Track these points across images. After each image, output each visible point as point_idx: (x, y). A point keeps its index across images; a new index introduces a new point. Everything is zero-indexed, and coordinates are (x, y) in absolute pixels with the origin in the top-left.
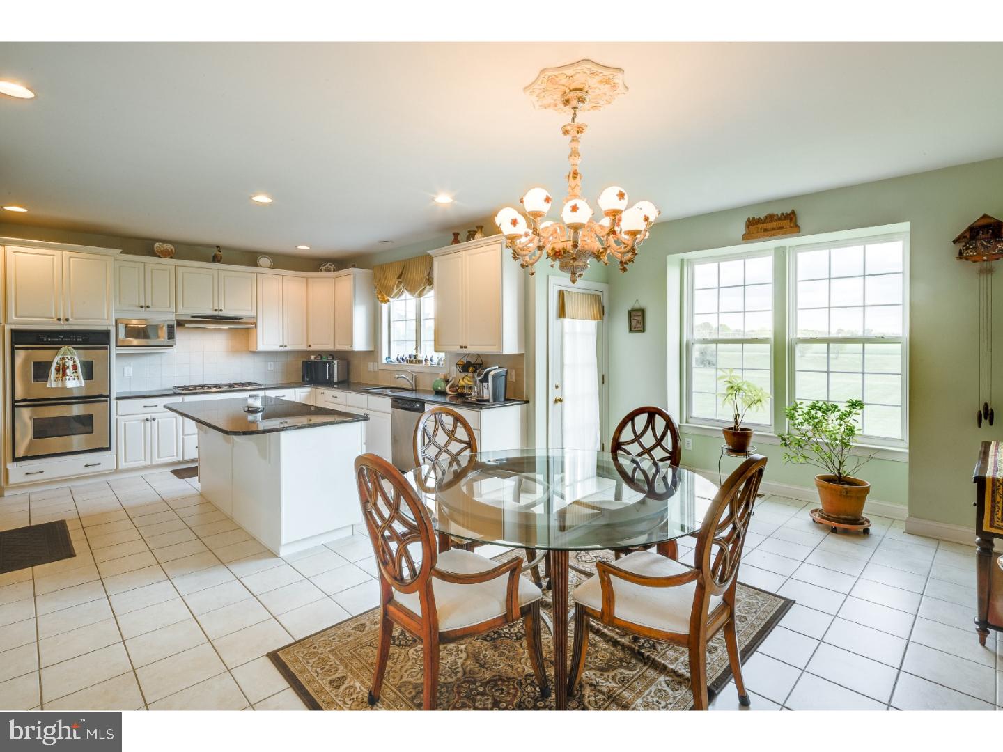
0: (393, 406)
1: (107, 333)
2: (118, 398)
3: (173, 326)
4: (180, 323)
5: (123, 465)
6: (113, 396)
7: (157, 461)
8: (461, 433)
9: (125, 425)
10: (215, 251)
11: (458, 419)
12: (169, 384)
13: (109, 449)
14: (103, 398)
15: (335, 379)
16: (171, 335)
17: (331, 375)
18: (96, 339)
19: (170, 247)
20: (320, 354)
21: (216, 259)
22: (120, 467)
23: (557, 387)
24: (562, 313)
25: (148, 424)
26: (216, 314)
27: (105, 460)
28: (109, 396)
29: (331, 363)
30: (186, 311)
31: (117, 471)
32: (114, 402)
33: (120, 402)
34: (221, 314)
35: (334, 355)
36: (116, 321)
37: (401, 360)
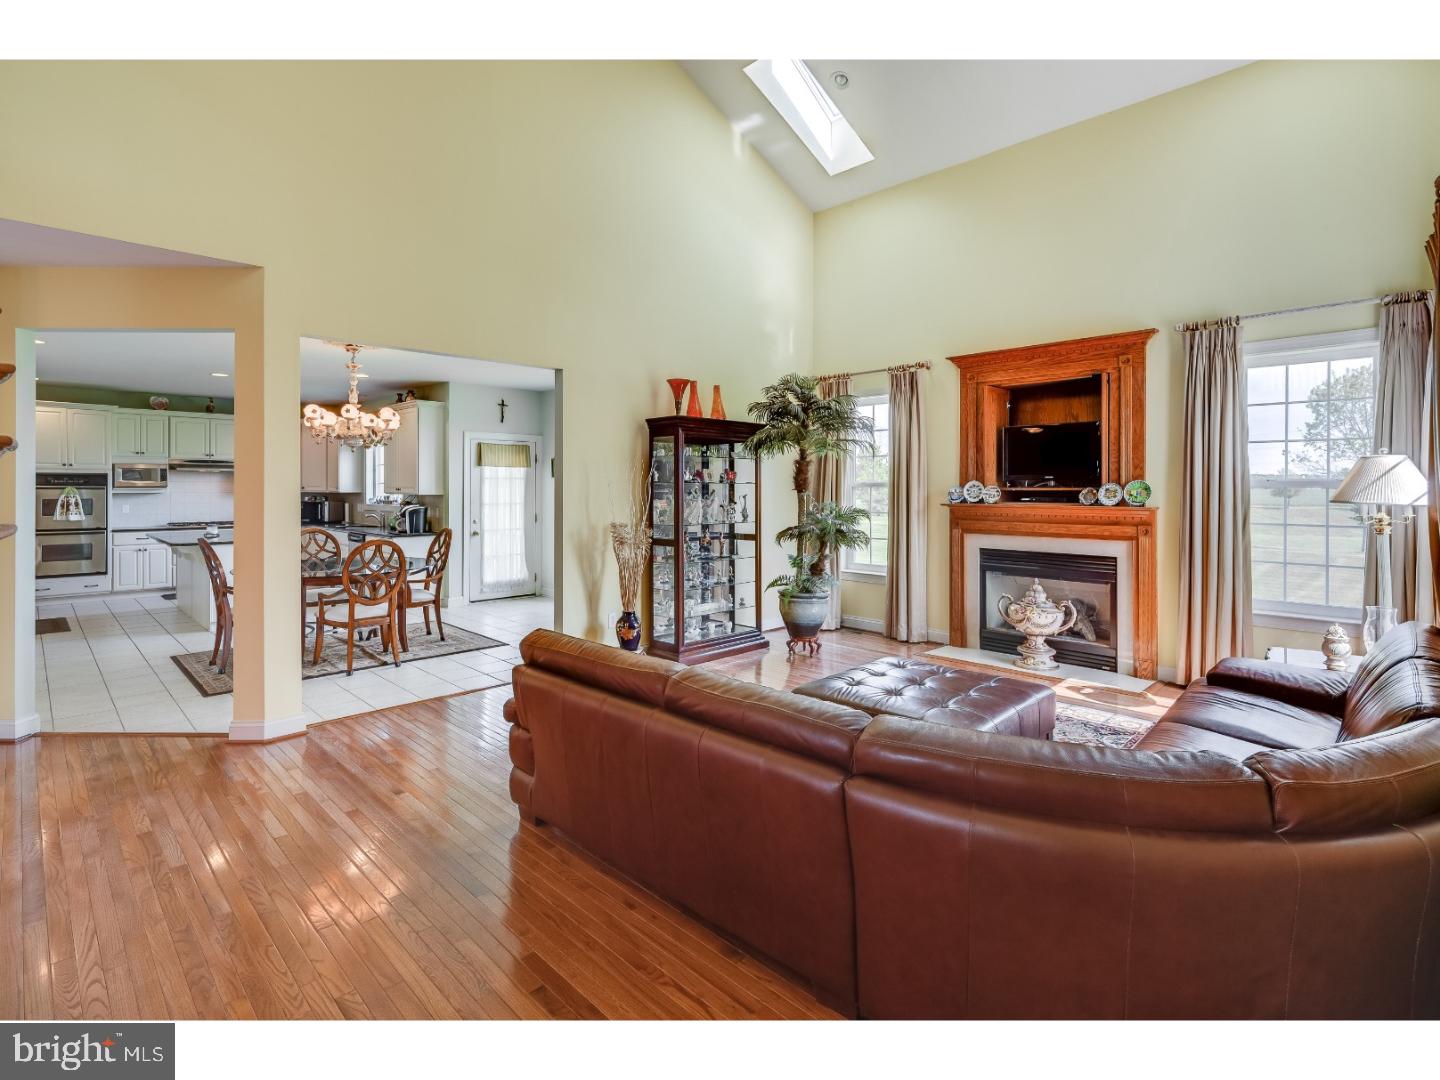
0: (350, 540)
1: (104, 477)
2: (113, 531)
3: (165, 470)
4: (172, 467)
5: (117, 587)
6: (110, 529)
7: (148, 586)
8: (330, 546)
9: (120, 554)
10: (208, 402)
11: (329, 536)
12: (164, 522)
13: (105, 573)
14: (100, 530)
15: (326, 519)
16: (164, 478)
17: (323, 517)
18: (97, 481)
19: (165, 400)
20: (315, 495)
21: (209, 410)
22: (115, 589)
23: (474, 522)
24: (479, 462)
25: (141, 553)
26: (207, 458)
27: (103, 583)
28: (106, 529)
29: (322, 504)
30: (179, 456)
31: (112, 593)
32: (110, 534)
33: (116, 534)
34: (212, 458)
35: (327, 496)
36: (113, 466)
37: (379, 502)
